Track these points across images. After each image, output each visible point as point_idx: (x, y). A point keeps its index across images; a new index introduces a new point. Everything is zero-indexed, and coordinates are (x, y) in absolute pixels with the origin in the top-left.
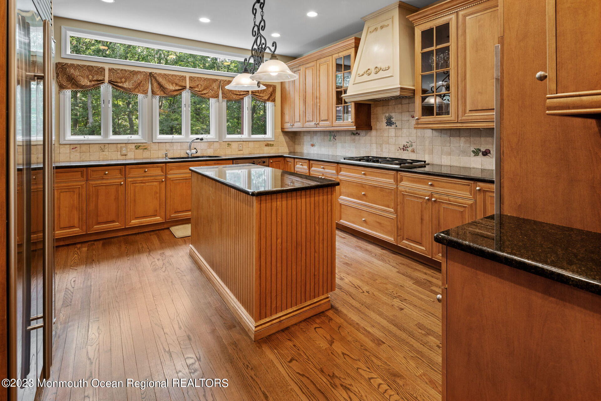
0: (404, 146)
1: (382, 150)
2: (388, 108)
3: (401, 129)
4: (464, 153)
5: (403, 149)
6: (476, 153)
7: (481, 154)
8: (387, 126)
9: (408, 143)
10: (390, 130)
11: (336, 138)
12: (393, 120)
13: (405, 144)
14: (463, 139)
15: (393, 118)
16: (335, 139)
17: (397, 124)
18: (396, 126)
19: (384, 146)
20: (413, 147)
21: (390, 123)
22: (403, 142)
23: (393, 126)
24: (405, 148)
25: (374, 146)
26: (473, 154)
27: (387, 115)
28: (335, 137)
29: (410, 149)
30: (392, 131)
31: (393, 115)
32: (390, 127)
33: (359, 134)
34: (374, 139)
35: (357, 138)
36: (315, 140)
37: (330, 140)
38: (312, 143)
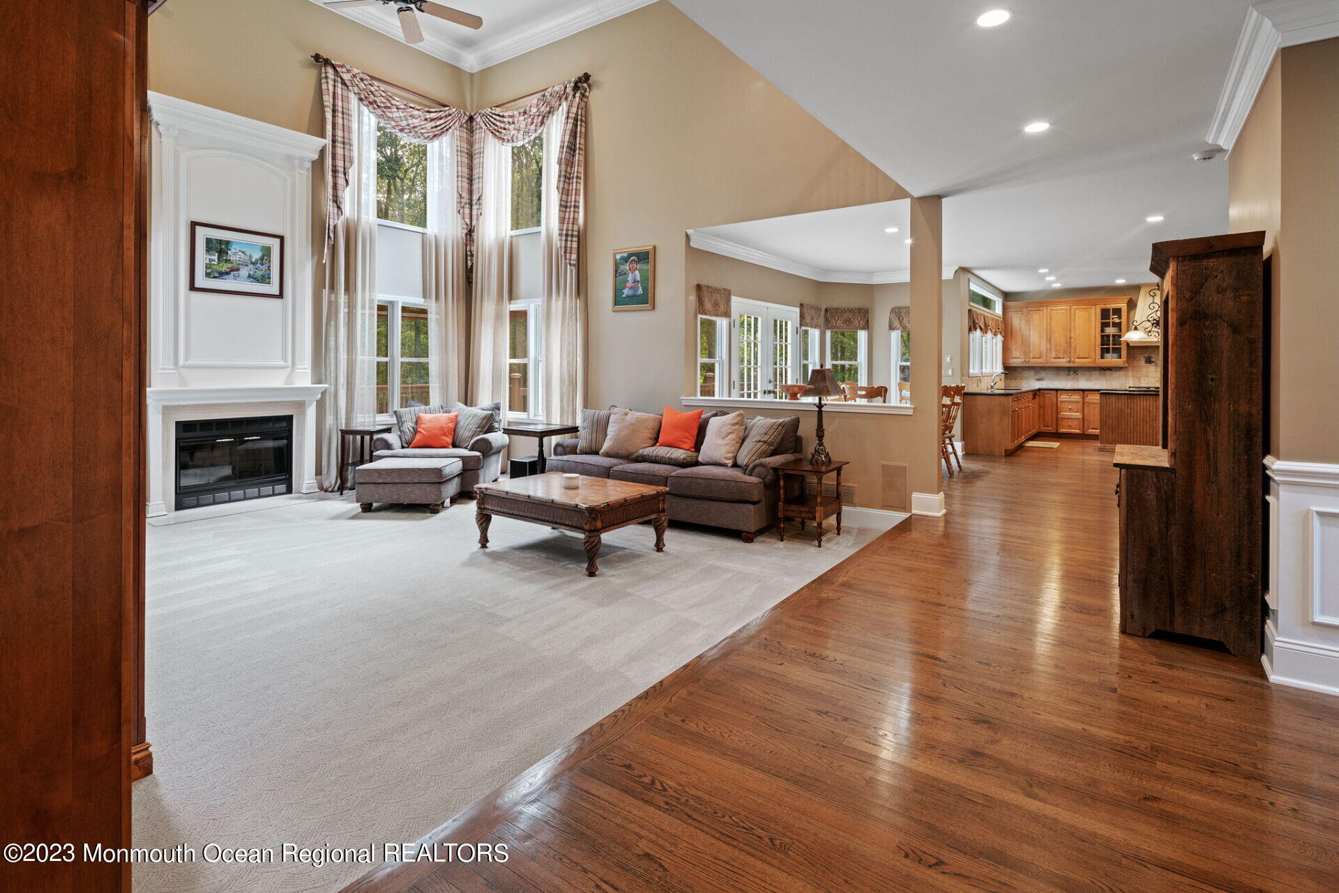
33: (1111, 370)
34: (1130, 374)
35: (1108, 373)
36: (1043, 374)
37: (1069, 375)
38: (1037, 377)
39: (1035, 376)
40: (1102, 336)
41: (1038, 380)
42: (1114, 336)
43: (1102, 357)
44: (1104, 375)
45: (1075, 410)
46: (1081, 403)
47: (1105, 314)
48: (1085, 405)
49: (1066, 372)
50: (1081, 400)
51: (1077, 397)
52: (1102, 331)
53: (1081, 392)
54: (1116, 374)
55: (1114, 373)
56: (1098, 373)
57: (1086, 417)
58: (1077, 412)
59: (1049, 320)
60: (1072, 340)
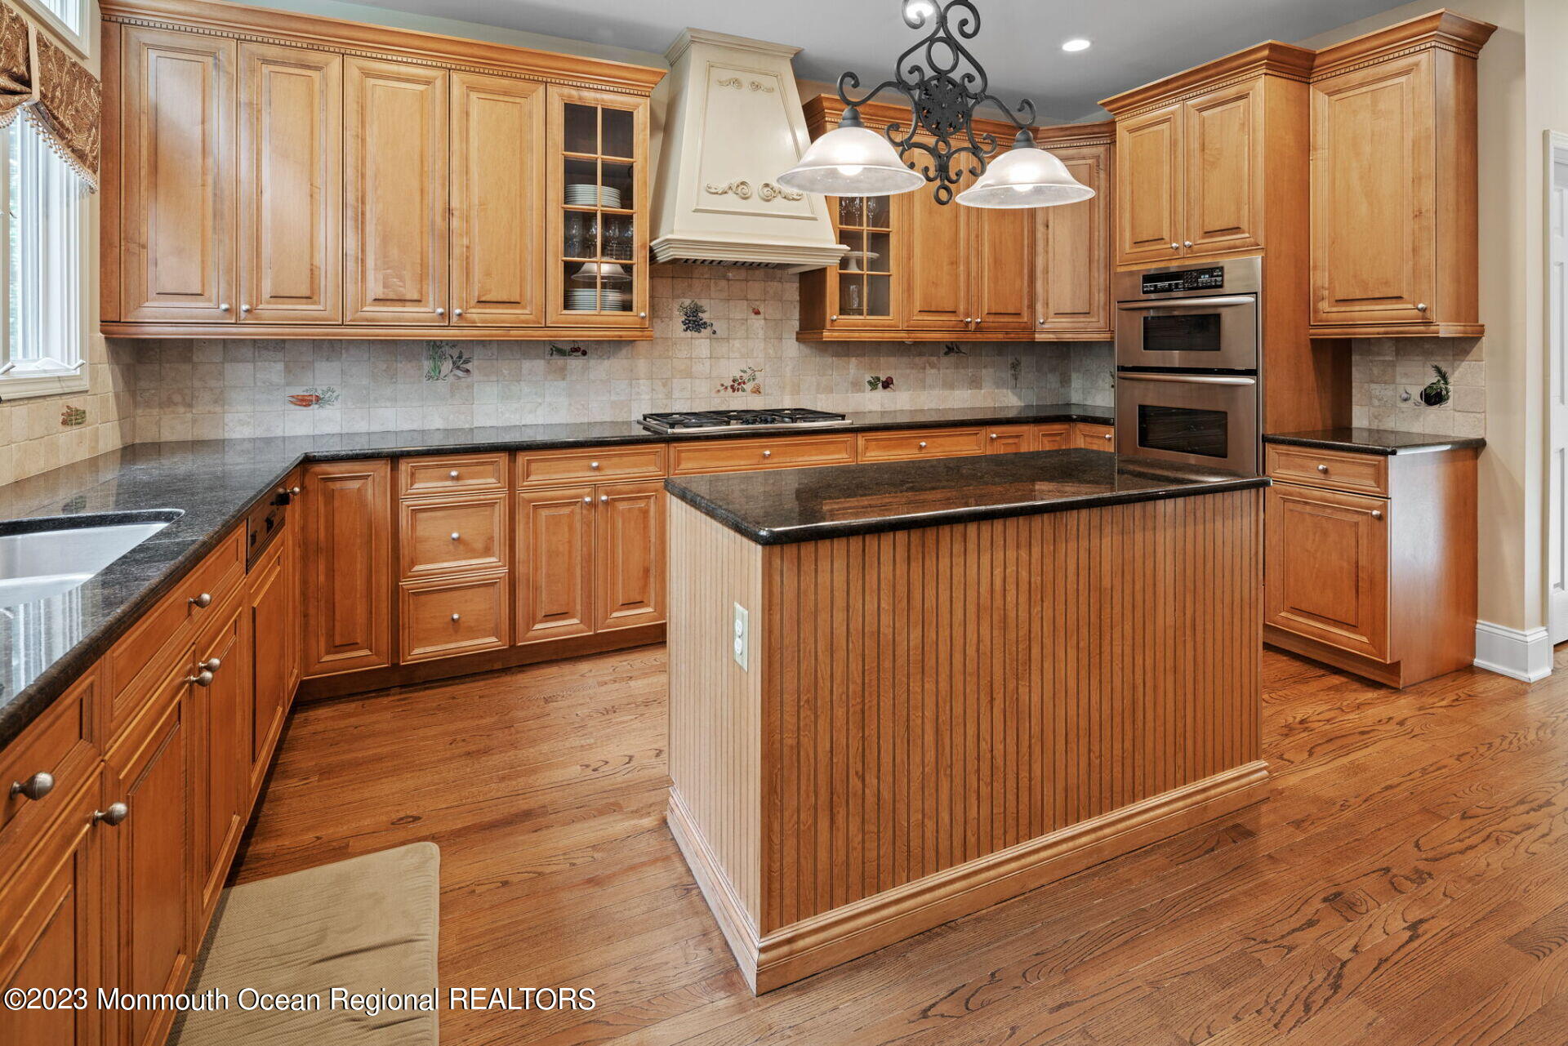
0: (734, 381)
1: (669, 395)
2: (690, 286)
3: (728, 339)
4: (856, 386)
5: (732, 387)
6: (873, 384)
7: (880, 385)
8: (686, 330)
9: (745, 372)
10: (697, 342)
11: (468, 366)
12: (705, 317)
13: (738, 375)
14: (853, 360)
15: (704, 312)
16: (467, 371)
17: (714, 328)
18: (714, 332)
19: (677, 383)
20: (756, 381)
21: (694, 322)
22: (732, 369)
23: (705, 332)
24: (736, 385)
25: (644, 385)
26: (868, 387)
27: (687, 302)
28: (466, 362)
29: (749, 387)
30: (701, 344)
31: (704, 303)
32: (696, 334)
33: (584, 353)
34: (642, 365)
35: (575, 363)
36: (324, 376)
37: (434, 375)
38: (299, 391)
39: (288, 384)
40: (569, 216)
41: (304, 402)
42: (608, 219)
43: (568, 304)
44: (562, 373)
45: (479, 545)
46: (500, 513)
47: (578, 119)
48: (520, 517)
49: (427, 365)
50: (503, 494)
51: (486, 480)
52: (568, 197)
53: (503, 459)
54: (600, 368)
55: (592, 362)
56: (539, 365)
57: (521, 569)
58: (487, 551)
59: (352, 120)
60: (455, 223)
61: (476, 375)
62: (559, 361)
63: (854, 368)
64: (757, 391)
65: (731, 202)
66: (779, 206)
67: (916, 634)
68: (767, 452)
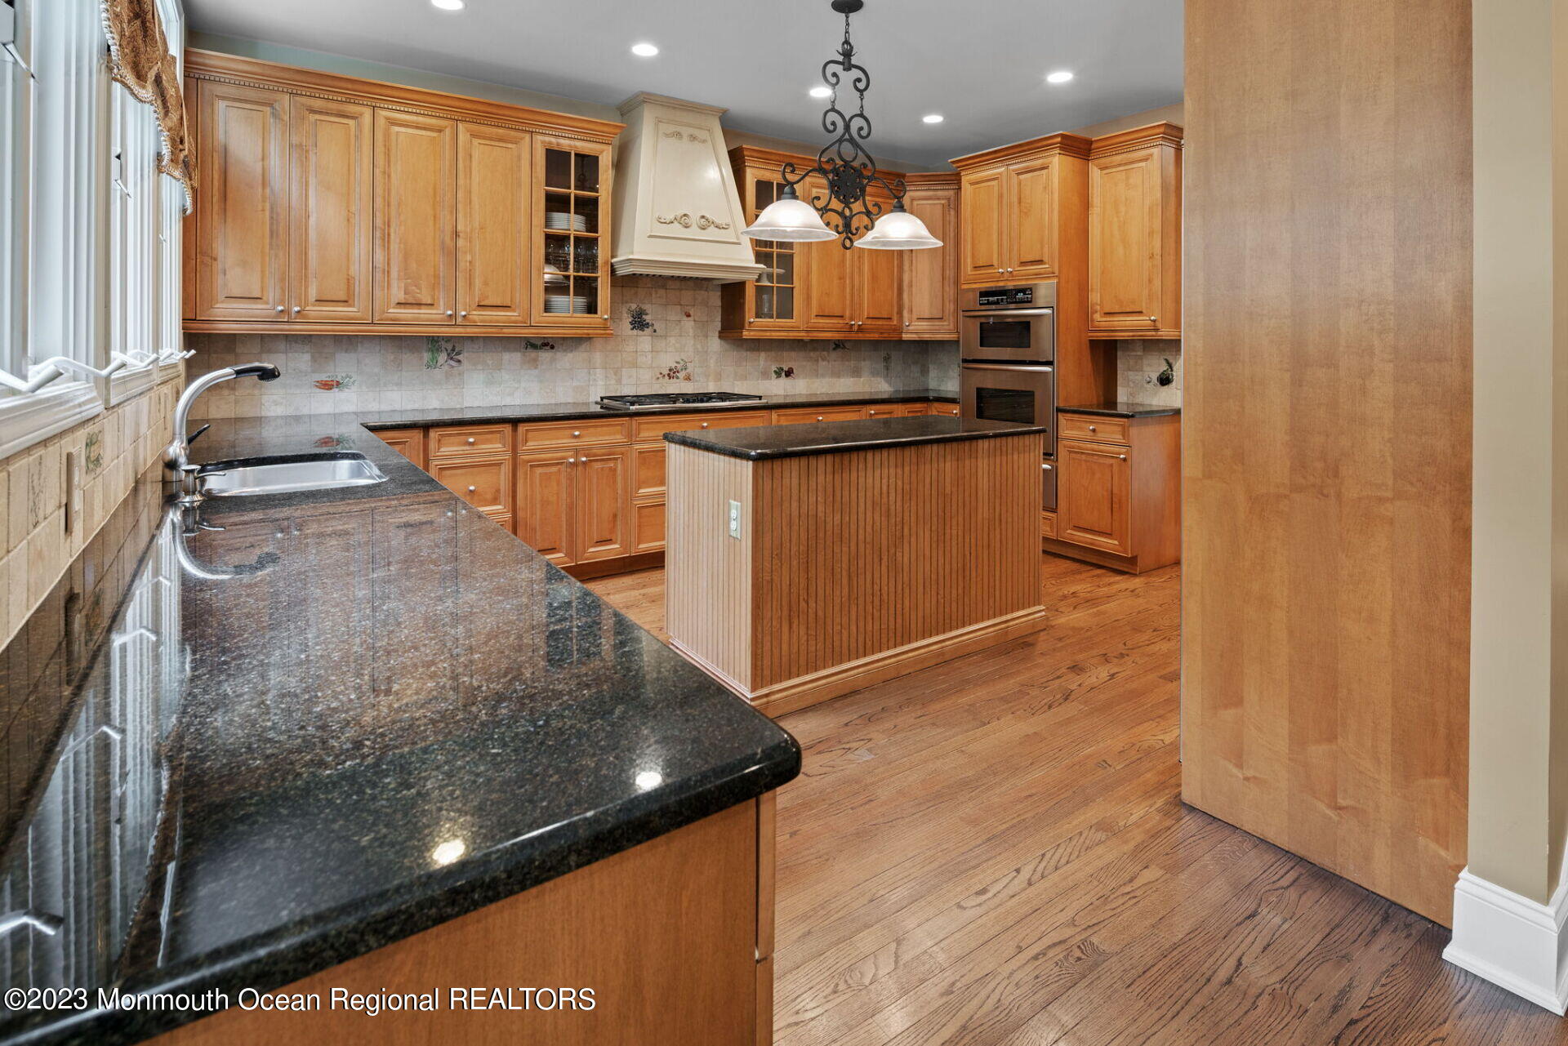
0: (670, 370)
1: (619, 381)
2: (636, 293)
3: (665, 337)
4: (765, 375)
5: (669, 375)
6: (778, 374)
7: (783, 374)
8: (632, 329)
9: (678, 363)
10: (641, 339)
11: (460, 357)
12: (648, 318)
13: (673, 365)
14: (763, 354)
15: (647, 314)
16: (459, 361)
17: (655, 327)
18: (655, 331)
19: (625, 372)
20: (688, 371)
21: (639, 323)
22: (668, 361)
23: (648, 331)
24: (672, 374)
25: (599, 373)
26: (774, 375)
27: (634, 306)
28: (459, 353)
29: (681, 375)
30: (644, 340)
31: (647, 307)
32: (640, 332)
33: (552, 347)
34: (598, 357)
35: (545, 355)
36: (343, 365)
37: (432, 365)
38: (324, 377)
39: (313, 372)
40: (549, 238)
41: (327, 386)
42: (578, 239)
43: (547, 308)
44: (534, 363)
45: (489, 496)
46: (505, 471)
47: (556, 161)
48: (520, 474)
49: (427, 356)
50: (508, 456)
51: (494, 446)
52: (548, 222)
53: (508, 428)
54: (566, 359)
55: (559, 355)
56: (517, 357)
57: (520, 514)
58: (495, 501)
59: (380, 160)
60: (460, 242)
61: (466, 364)
62: (532, 354)
63: (763, 360)
64: (688, 378)
65: (677, 230)
66: (712, 233)
67: (838, 517)
68: (705, 424)
